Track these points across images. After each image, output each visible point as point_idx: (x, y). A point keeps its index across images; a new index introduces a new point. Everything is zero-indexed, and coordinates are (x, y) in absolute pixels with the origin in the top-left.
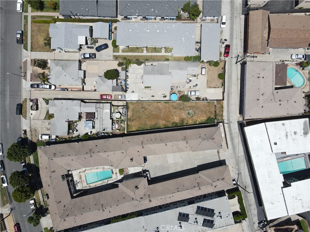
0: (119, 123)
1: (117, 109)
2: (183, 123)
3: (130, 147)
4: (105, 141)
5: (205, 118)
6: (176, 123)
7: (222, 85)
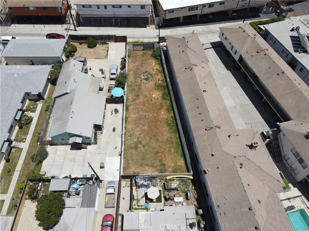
1: (138, 200)
2: (162, 86)
5: (154, 61)
6: (163, 95)
7: (105, 43)
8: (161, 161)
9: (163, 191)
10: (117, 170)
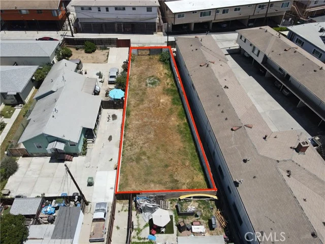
0: (188, 221)
1: (139, 231)
2: (172, 90)
5: (162, 66)
6: (173, 99)
7: (105, 48)
8: (171, 176)
9: (175, 217)
10: (112, 188)
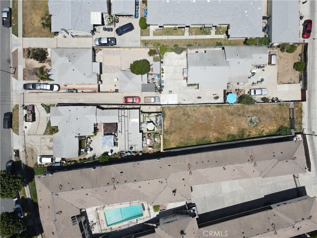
0: (152, 138)
1: (148, 117)
2: (243, 135)
3: (172, 174)
4: (134, 165)
5: (275, 128)
6: (233, 135)
7: (300, 79)
